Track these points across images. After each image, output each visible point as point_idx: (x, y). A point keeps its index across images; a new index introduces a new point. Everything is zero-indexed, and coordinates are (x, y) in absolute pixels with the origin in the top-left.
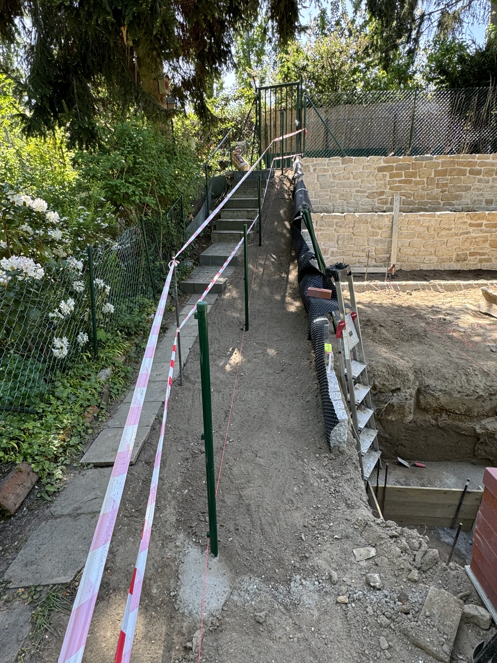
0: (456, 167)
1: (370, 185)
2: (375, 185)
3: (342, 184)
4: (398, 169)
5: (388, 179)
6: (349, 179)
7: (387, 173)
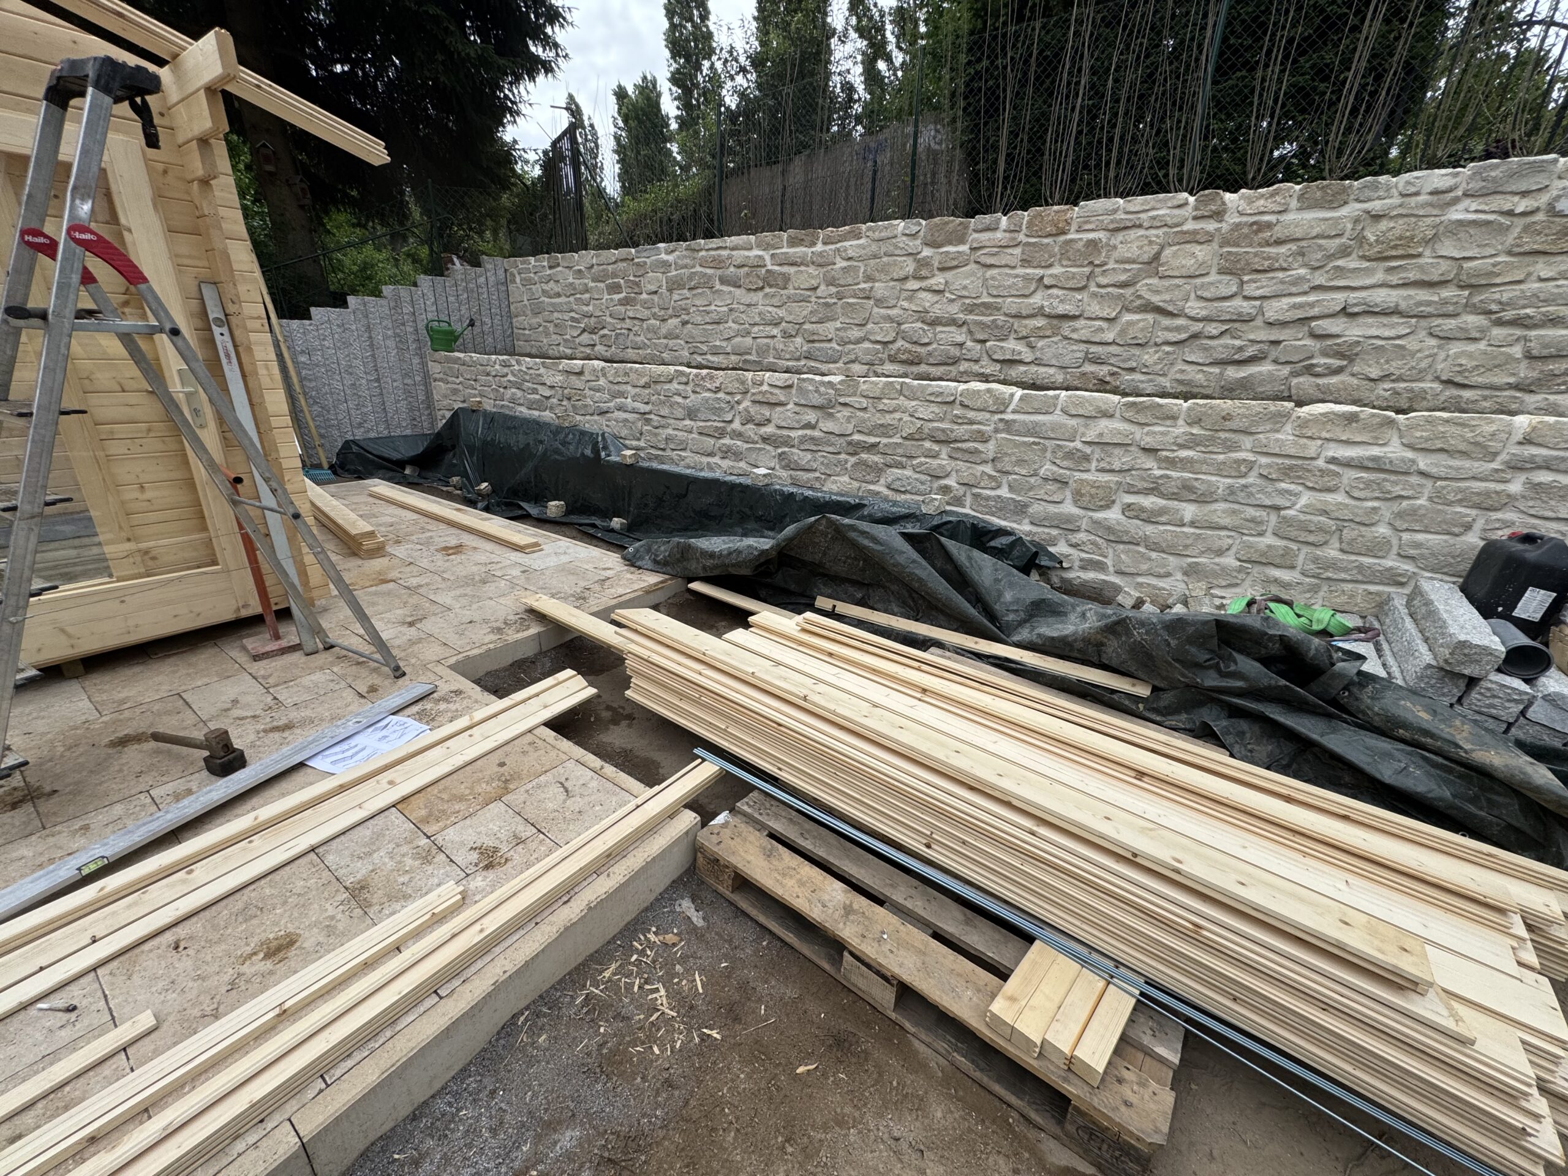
0: (698, 269)
1: (585, 308)
2: (591, 308)
3: (553, 305)
4: (614, 275)
5: (606, 297)
6: (558, 295)
7: (602, 285)
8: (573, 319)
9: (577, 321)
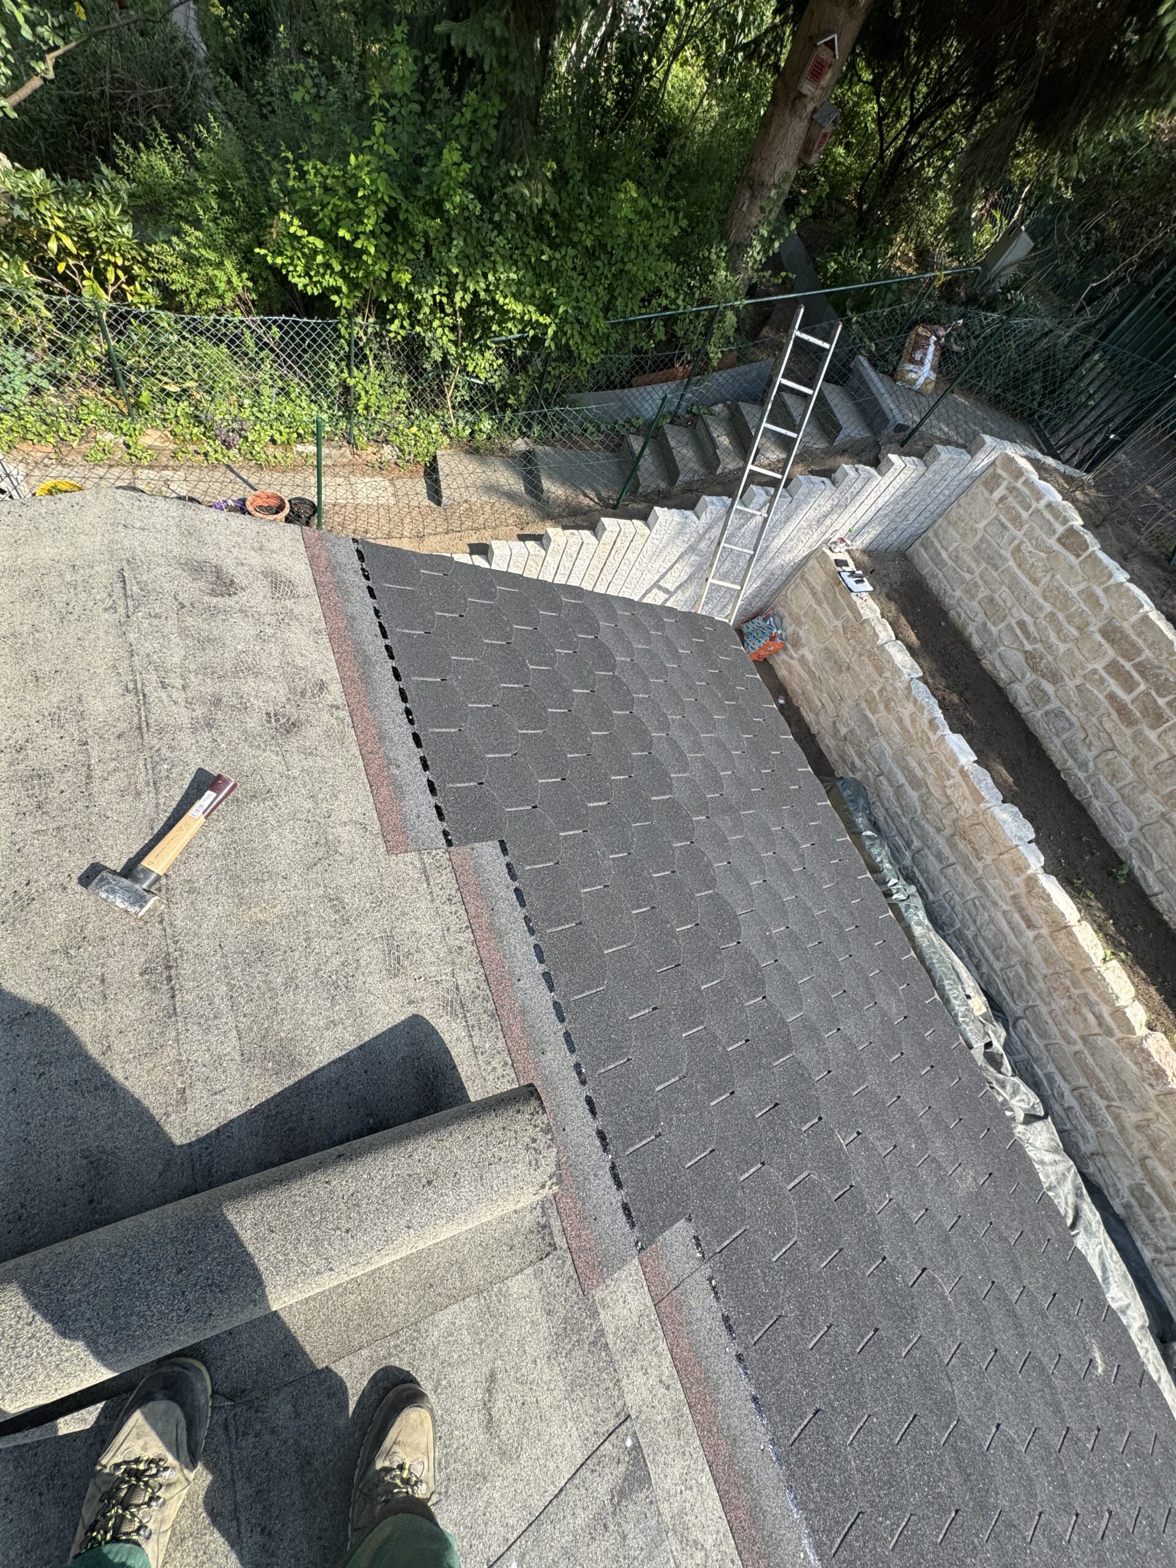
1: (1053, 638)
2: (1063, 648)
3: (1014, 578)
4: (1141, 668)
5: (1099, 666)
6: (1036, 582)
7: (1111, 653)
8: (1022, 624)
9: (1027, 635)
